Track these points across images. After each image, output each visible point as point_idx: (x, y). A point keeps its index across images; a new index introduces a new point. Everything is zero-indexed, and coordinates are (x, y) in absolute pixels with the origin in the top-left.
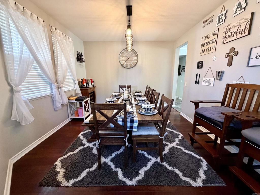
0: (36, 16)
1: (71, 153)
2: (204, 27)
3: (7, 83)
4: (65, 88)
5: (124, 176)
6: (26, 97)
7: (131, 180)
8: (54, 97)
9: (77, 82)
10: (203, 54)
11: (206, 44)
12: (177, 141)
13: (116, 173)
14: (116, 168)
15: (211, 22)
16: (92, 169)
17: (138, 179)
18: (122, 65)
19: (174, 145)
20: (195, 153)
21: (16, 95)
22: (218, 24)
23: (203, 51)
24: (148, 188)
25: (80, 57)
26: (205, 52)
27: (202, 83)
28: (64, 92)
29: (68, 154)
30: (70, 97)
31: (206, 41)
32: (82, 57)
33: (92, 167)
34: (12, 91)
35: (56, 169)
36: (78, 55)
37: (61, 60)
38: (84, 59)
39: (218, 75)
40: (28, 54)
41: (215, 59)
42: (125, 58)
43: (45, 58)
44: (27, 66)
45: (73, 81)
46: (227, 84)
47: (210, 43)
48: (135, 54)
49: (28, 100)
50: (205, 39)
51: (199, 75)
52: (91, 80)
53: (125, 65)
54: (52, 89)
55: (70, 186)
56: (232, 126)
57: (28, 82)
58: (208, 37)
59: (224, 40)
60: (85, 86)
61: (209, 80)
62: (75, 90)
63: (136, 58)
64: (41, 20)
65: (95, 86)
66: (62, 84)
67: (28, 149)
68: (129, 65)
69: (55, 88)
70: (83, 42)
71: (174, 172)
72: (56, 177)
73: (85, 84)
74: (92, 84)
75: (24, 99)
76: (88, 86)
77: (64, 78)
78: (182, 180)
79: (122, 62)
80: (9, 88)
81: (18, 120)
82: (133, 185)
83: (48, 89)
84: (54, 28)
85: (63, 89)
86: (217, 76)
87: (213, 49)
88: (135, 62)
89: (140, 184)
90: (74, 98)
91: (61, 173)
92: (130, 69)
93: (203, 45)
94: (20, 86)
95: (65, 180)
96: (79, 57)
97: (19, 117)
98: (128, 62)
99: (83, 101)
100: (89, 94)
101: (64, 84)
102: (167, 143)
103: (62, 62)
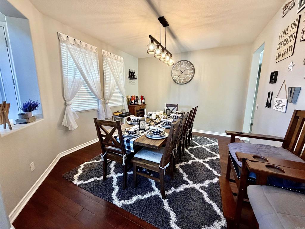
0: (89, 45)
1: (95, 161)
2: (284, 17)
3: (63, 98)
4: (111, 104)
5: (117, 195)
6: (75, 109)
7: (120, 200)
8: (99, 111)
9: (125, 98)
10: (279, 60)
11: (283, 43)
12: (206, 183)
13: (113, 189)
14: (116, 185)
15: (292, 7)
16: (98, 179)
17: (126, 202)
18: (175, 81)
19: (197, 186)
20: (218, 206)
21: (68, 107)
22: (299, 9)
23: (279, 56)
24: (129, 215)
25: (132, 74)
26: (281, 56)
27: (273, 107)
28: (110, 107)
29: (93, 161)
30: (116, 112)
31: (283, 40)
32: (134, 74)
33: (100, 177)
34: (66, 104)
35: (78, 169)
36: (130, 72)
37: (110, 79)
38: (136, 76)
39: (289, 94)
40: (80, 76)
41: (291, 68)
42: (178, 73)
43: (93, 79)
44: (77, 86)
45: (122, 98)
46: (295, 110)
47: (288, 41)
48: (191, 67)
49: (76, 112)
50: (282, 36)
51: (272, 93)
52: (142, 97)
53: (178, 80)
54: (99, 104)
55: (77, 185)
56: (254, 177)
57: (79, 96)
58: (286, 32)
59: (303, 35)
60: (133, 103)
61: (281, 103)
62: (123, 106)
63: (192, 71)
64: (94, 48)
65: (145, 103)
66: (109, 100)
67: (73, 150)
68: (182, 81)
69: (101, 104)
70: (138, 59)
71: (168, 214)
72: (74, 175)
73: (133, 101)
74: (142, 101)
75: (73, 111)
76: (136, 103)
77: (111, 95)
78: (170, 226)
79: (175, 77)
80: (64, 102)
81: (67, 126)
82: (118, 206)
83: (96, 104)
84: (105, 52)
85: (109, 105)
86: (289, 96)
87: (290, 51)
88: (191, 76)
89: (124, 208)
90: (118, 114)
91: (79, 173)
92: (184, 85)
93: (280, 47)
94: (71, 101)
95: (77, 180)
96: (130, 74)
97: (68, 124)
98: (182, 76)
99: (124, 117)
100: (136, 111)
101: (110, 100)
102: (189, 181)
103: (110, 81)
